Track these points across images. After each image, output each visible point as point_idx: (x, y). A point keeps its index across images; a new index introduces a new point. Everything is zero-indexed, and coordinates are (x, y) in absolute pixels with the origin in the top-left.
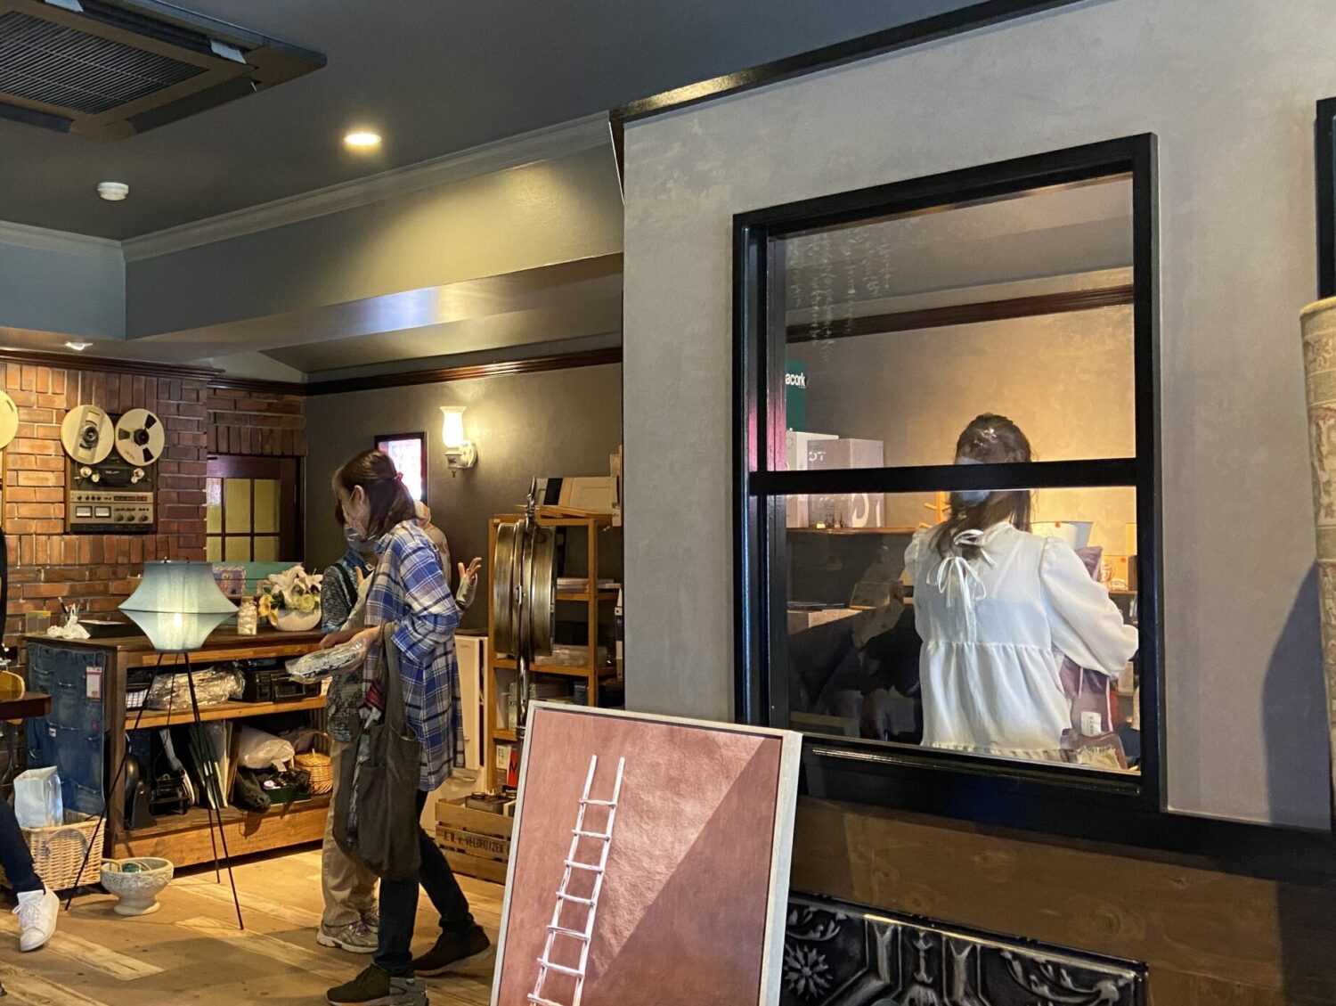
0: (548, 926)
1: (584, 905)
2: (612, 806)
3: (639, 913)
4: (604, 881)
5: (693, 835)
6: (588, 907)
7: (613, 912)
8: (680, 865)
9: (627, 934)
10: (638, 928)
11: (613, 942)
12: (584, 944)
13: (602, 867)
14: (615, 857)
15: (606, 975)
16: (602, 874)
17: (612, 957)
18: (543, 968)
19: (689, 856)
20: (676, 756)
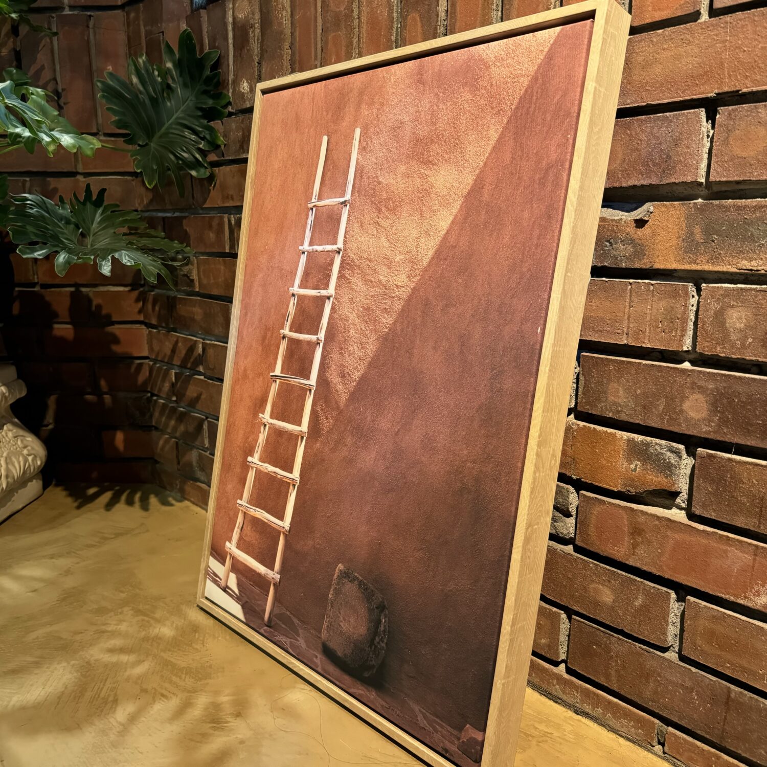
0: (271, 374)
1: (309, 343)
2: (345, 203)
3: (371, 348)
4: (333, 308)
6: (313, 345)
7: (341, 348)
9: (357, 375)
10: (370, 366)
13: (331, 290)
15: (330, 431)
16: (331, 299)
17: (338, 407)
18: (265, 425)
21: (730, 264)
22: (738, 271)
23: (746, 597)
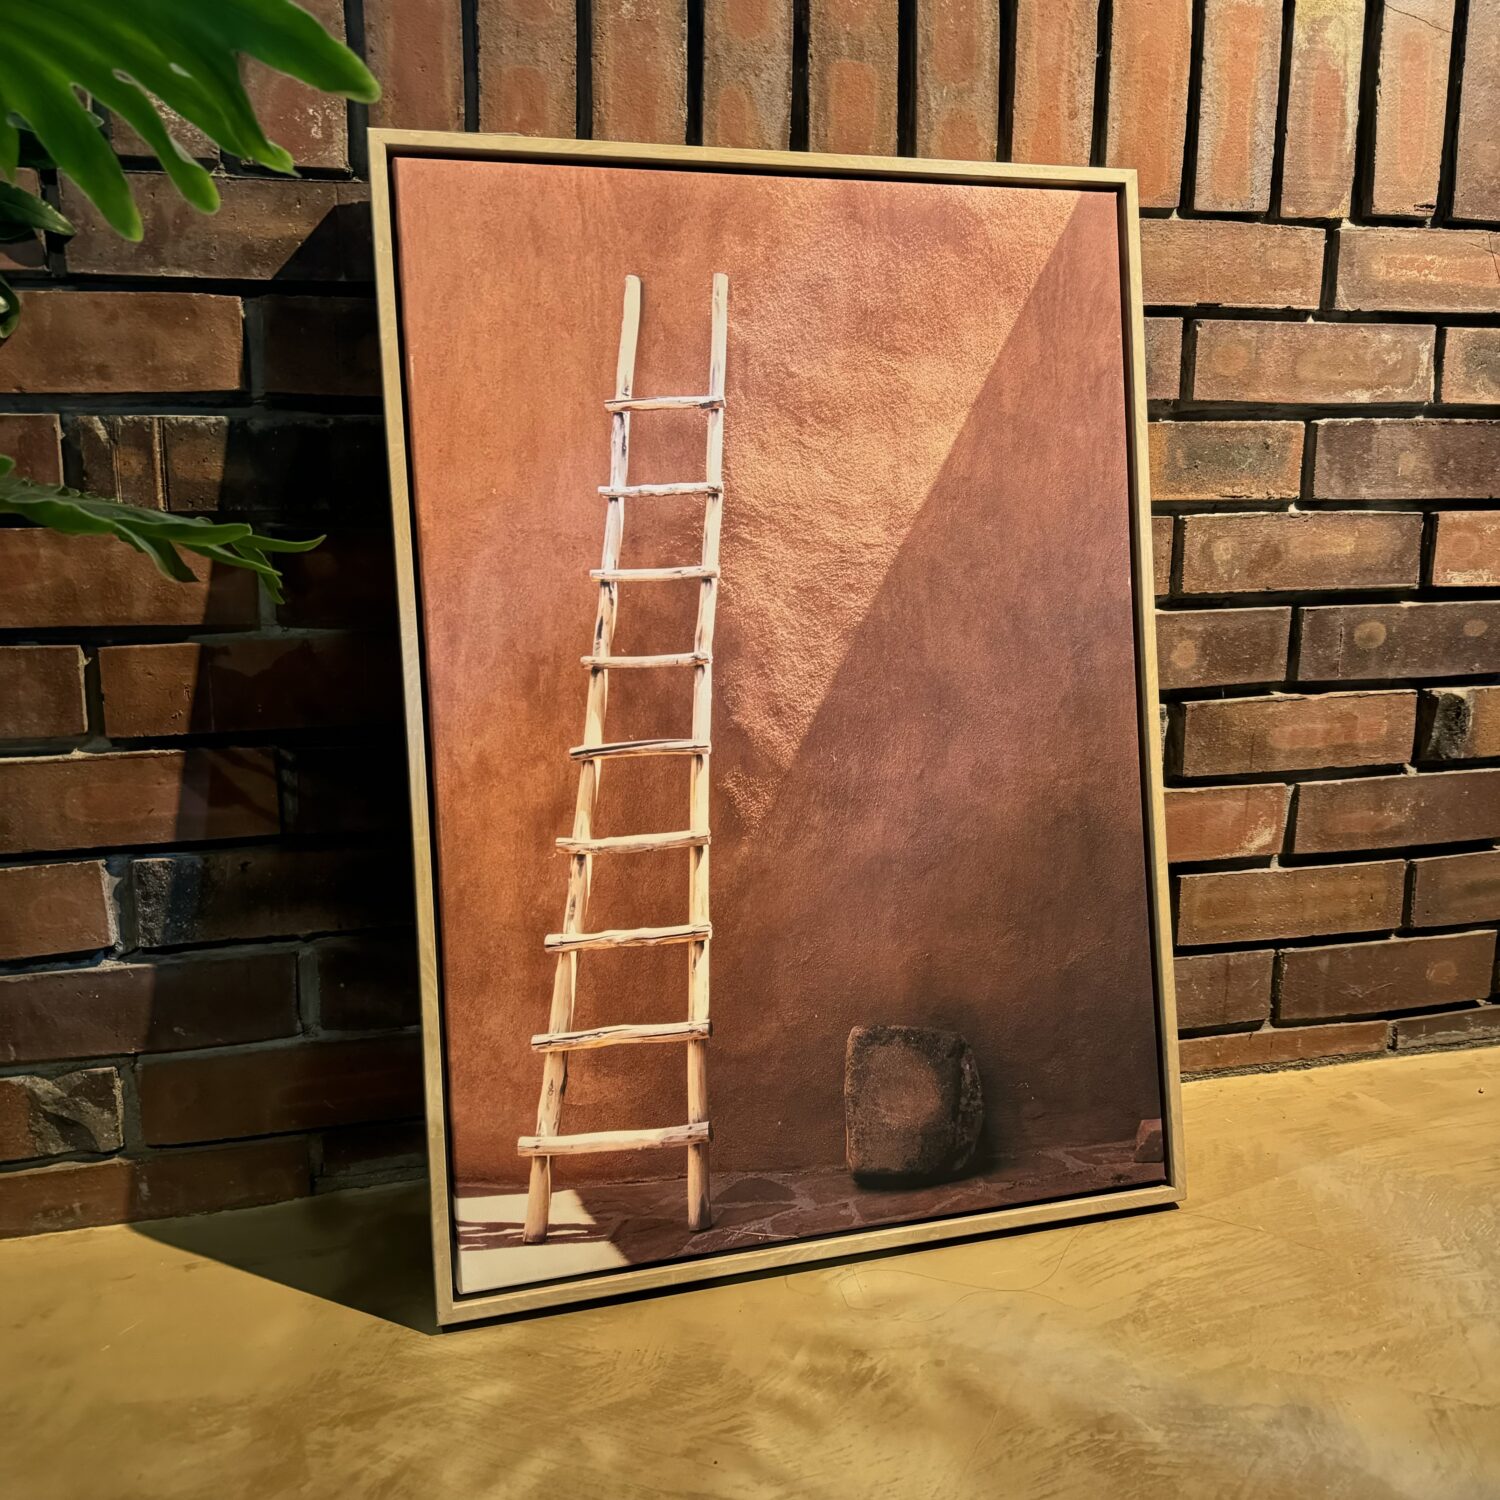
0: (573, 750)
2: (712, 407)
3: (833, 651)
4: (722, 597)
5: (940, 442)
6: (687, 672)
7: (761, 666)
8: (920, 516)
9: (810, 706)
11: (775, 734)
12: (694, 762)
13: (710, 563)
14: (744, 532)
16: (715, 581)
17: (778, 769)
18: (581, 858)
19: (939, 490)
21: (1213, 492)
22: (1222, 499)
23: (1241, 848)
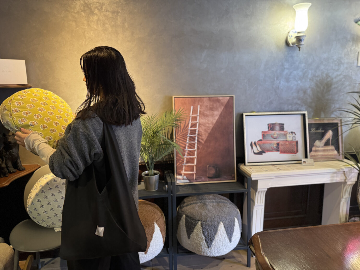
0: (186, 142)
1: (194, 136)
2: (198, 116)
4: (198, 130)
7: (201, 136)
9: (205, 139)
10: (207, 137)
11: (202, 141)
12: (196, 143)
14: (200, 125)
15: (201, 148)
17: (202, 144)
18: (187, 151)
19: (216, 122)
20: (211, 103)
